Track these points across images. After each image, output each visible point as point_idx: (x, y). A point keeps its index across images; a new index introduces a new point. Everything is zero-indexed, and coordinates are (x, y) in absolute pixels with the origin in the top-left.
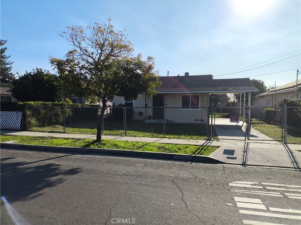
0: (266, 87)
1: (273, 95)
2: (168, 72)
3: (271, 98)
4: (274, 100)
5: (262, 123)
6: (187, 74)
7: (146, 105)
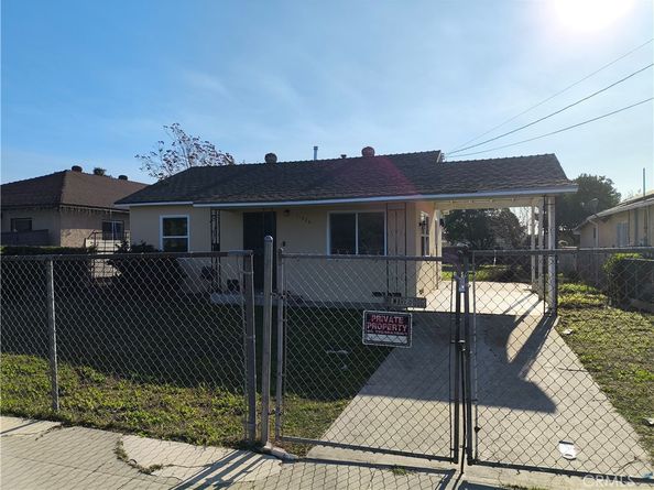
0: (619, 195)
1: (636, 210)
2: (316, 148)
3: (633, 223)
4: (641, 225)
5: (600, 306)
6: (368, 151)
7: (216, 247)
